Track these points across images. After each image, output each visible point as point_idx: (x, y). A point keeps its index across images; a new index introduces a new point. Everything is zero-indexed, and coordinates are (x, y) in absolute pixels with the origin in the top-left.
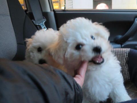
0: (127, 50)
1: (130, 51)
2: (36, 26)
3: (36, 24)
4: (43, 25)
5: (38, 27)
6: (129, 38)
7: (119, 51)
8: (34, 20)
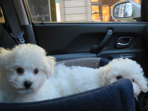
0: (98, 60)
1: (101, 59)
2: (14, 39)
3: (13, 37)
4: (21, 37)
5: (16, 39)
6: (103, 48)
7: (92, 60)
8: (12, 33)
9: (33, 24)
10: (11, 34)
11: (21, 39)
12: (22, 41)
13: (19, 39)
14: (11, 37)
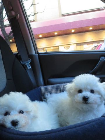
3: (23, 64)
9: (38, 53)
10: (21, 62)
11: (29, 65)
12: (29, 67)
13: (27, 65)
14: (21, 64)
